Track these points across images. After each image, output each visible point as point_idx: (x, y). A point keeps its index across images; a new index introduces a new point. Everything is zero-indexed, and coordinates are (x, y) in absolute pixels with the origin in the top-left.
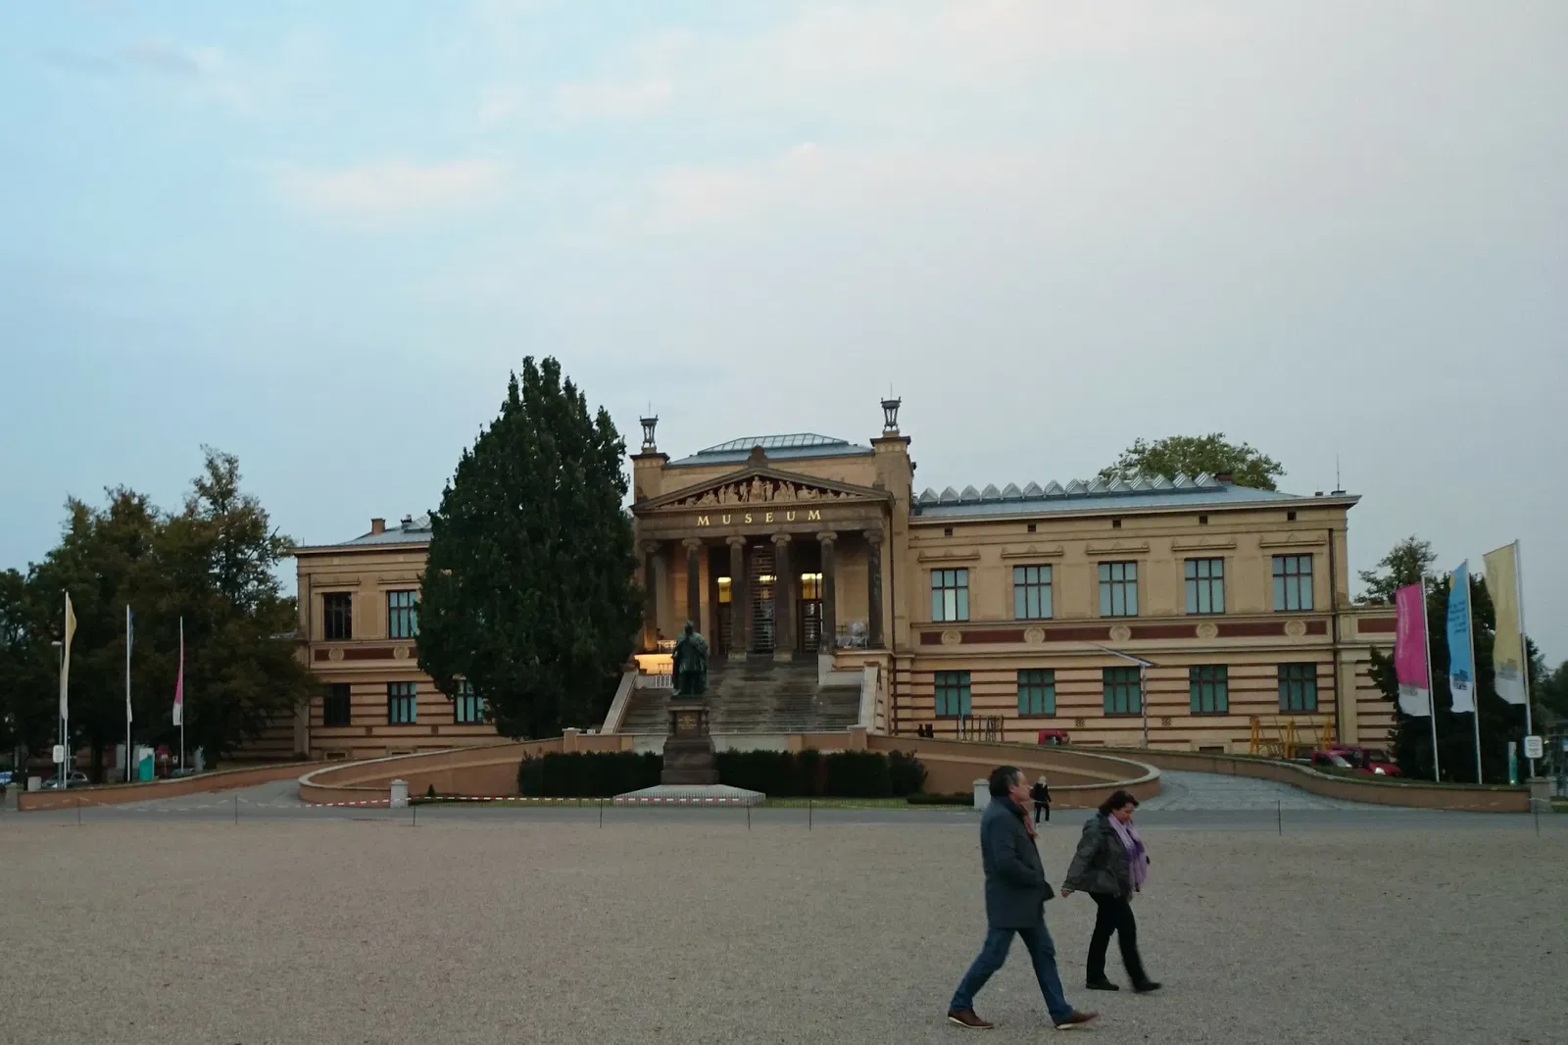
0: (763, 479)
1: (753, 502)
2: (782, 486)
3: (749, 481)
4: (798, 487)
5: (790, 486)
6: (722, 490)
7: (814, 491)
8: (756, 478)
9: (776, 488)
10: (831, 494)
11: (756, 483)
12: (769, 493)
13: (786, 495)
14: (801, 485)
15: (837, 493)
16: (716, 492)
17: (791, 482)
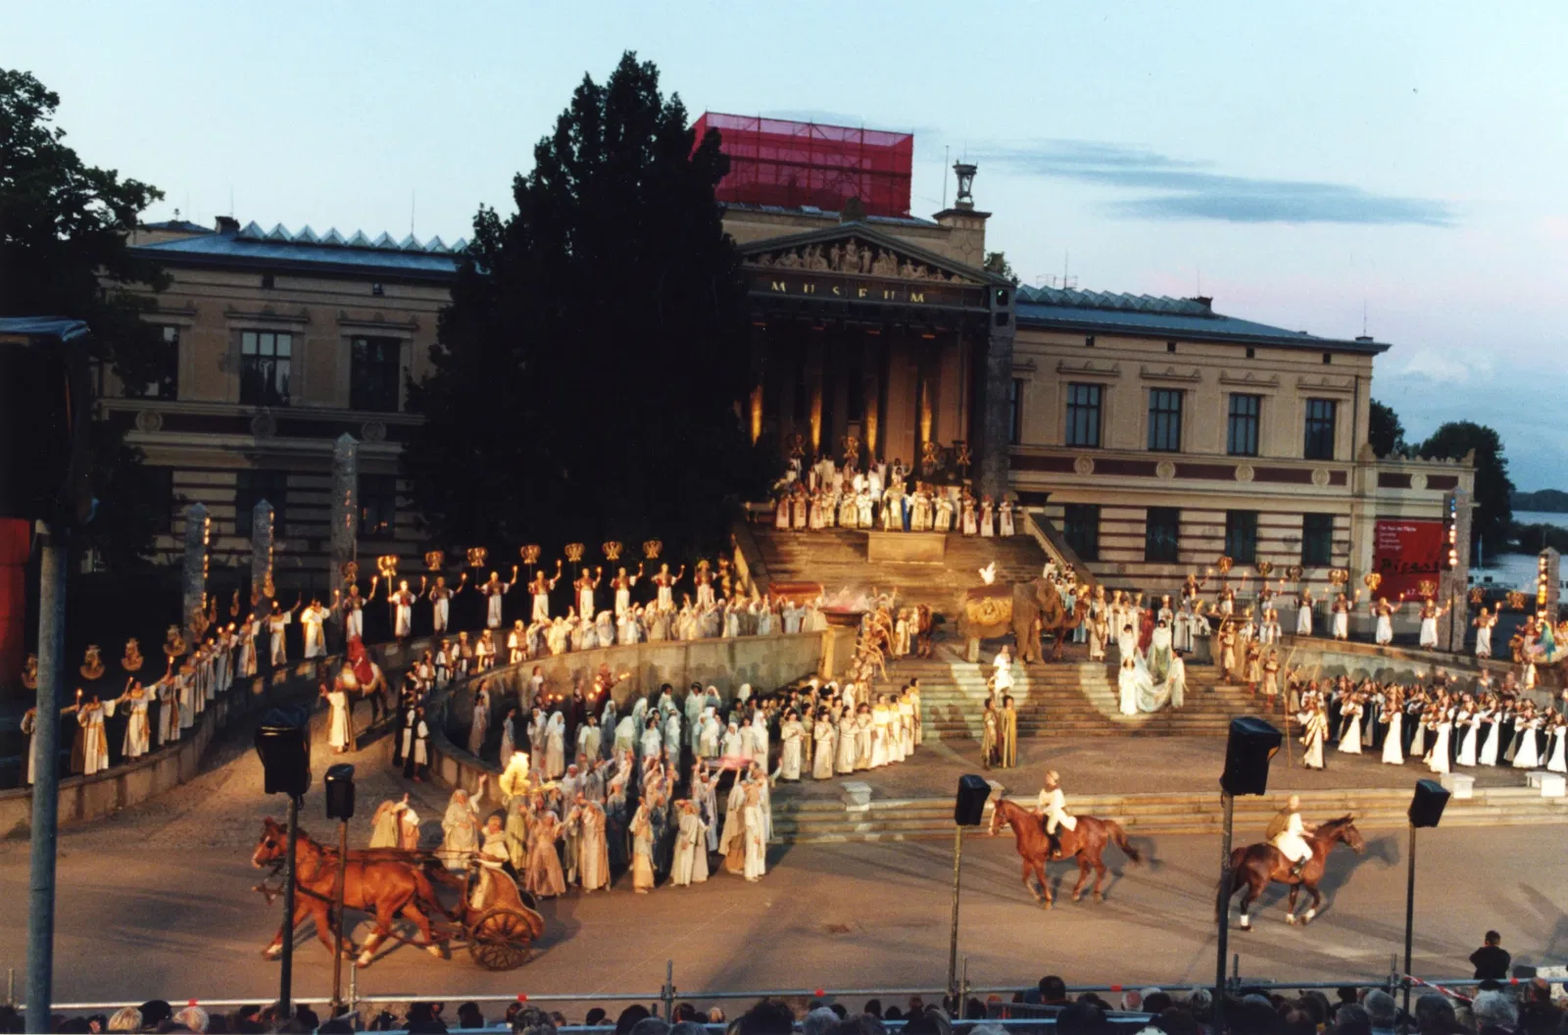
0: (861, 244)
1: (846, 271)
2: (883, 255)
3: (843, 243)
4: (902, 260)
5: (893, 257)
6: (808, 250)
7: (920, 269)
8: (852, 241)
9: (875, 258)
10: (940, 276)
11: (851, 247)
12: (867, 262)
13: (883, 269)
14: (906, 257)
15: (948, 275)
16: (800, 251)
17: (895, 252)
